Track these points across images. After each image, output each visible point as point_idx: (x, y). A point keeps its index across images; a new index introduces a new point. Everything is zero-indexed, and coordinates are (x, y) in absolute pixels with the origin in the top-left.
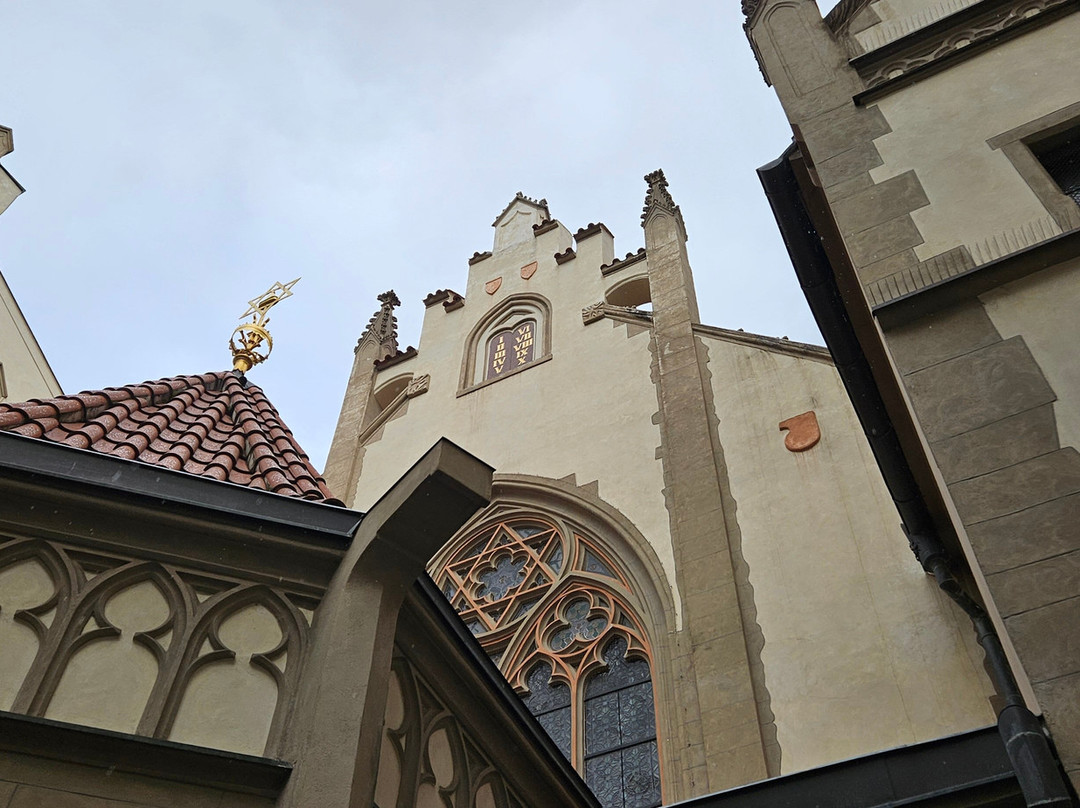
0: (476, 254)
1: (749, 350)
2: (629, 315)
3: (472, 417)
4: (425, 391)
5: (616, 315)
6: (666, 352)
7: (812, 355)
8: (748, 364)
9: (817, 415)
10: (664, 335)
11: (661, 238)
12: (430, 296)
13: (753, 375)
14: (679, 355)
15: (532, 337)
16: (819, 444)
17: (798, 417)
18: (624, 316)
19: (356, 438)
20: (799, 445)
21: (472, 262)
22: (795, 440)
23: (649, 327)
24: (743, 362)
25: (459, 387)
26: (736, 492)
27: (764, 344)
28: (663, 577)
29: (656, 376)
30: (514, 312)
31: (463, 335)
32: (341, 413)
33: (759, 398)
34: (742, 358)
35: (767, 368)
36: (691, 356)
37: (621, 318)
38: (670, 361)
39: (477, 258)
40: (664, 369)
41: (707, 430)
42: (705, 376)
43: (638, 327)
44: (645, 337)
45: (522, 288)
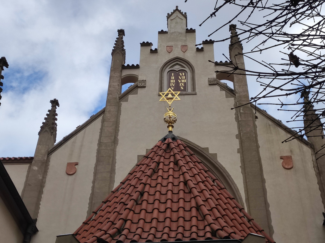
0: (162, 31)
1: (270, 122)
2: (226, 88)
4: (145, 87)
5: (221, 85)
6: (241, 111)
7: (291, 134)
8: (270, 128)
9: (292, 157)
10: (240, 103)
11: (238, 59)
12: (144, 42)
13: (271, 133)
14: (246, 114)
15: (185, 79)
16: (293, 169)
17: (287, 156)
19: (118, 98)
20: (286, 167)
21: (159, 33)
22: (286, 164)
23: (234, 97)
24: (268, 127)
25: (159, 91)
26: (265, 176)
27: (275, 123)
28: (241, 199)
29: (237, 119)
30: (177, 64)
33: (273, 143)
34: (268, 125)
35: (276, 132)
36: (250, 116)
37: (223, 88)
38: (243, 116)
40: (241, 118)
41: (256, 149)
42: (255, 126)
43: (229, 95)
44: (232, 100)
45: (181, 55)
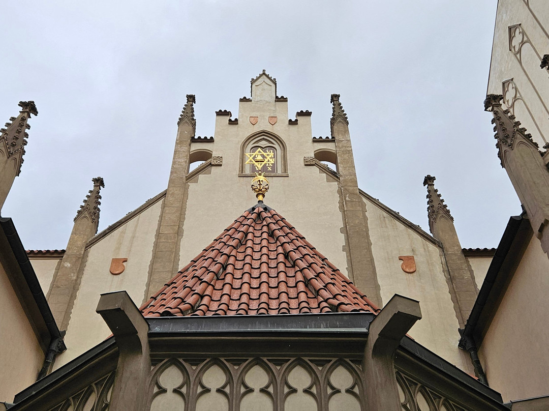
0: (245, 98)
1: (385, 214)
2: (327, 170)
3: (247, 191)
4: (221, 165)
5: (321, 167)
6: (347, 199)
7: (413, 228)
8: (384, 221)
9: (415, 258)
10: (346, 189)
11: (342, 135)
12: (220, 111)
13: (387, 227)
14: (353, 203)
15: (274, 157)
16: (415, 273)
17: (408, 257)
18: (325, 170)
19: (184, 178)
20: (408, 270)
21: (241, 100)
22: (406, 267)
23: (337, 181)
24: (382, 219)
25: (239, 171)
26: (380, 282)
27: (392, 214)
29: (342, 208)
30: (263, 139)
31: (239, 142)
32: (174, 159)
33: (389, 239)
34: (381, 216)
35: (393, 226)
36: (359, 206)
37: (324, 170)
38: (349, 204)
39: (245, 100)
40: (346, 207)
41: (368, 247)
42: (365, 218)
43: (332, 179)
44: (335, 185)
45: (269, 128)
